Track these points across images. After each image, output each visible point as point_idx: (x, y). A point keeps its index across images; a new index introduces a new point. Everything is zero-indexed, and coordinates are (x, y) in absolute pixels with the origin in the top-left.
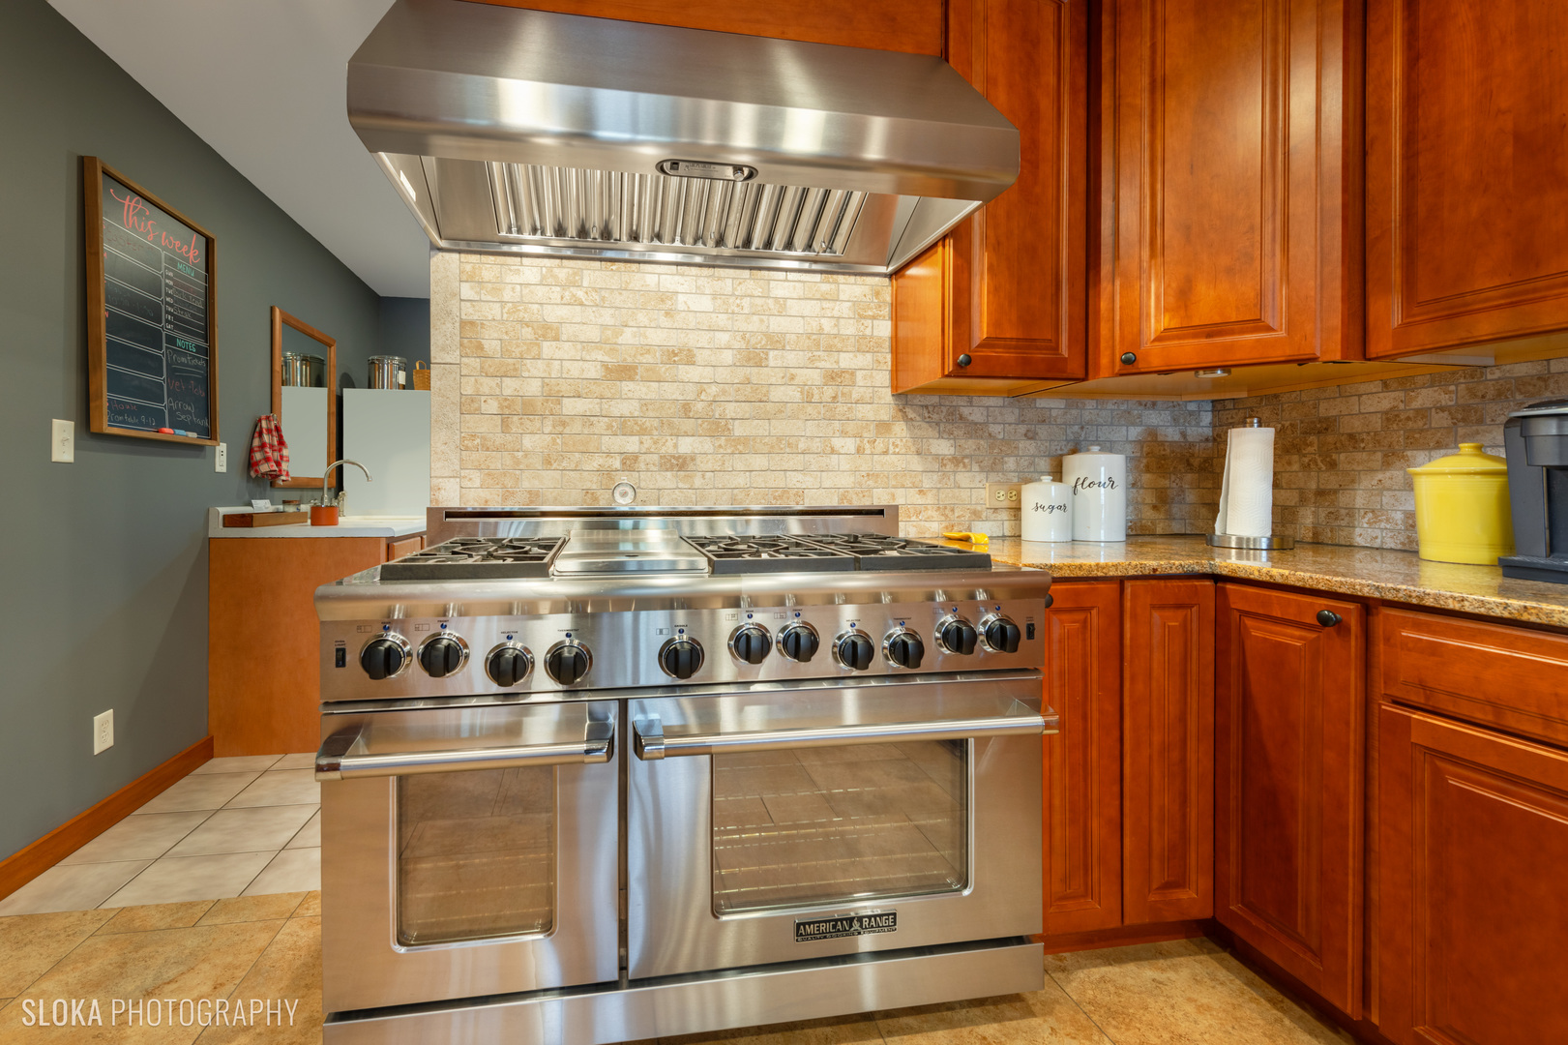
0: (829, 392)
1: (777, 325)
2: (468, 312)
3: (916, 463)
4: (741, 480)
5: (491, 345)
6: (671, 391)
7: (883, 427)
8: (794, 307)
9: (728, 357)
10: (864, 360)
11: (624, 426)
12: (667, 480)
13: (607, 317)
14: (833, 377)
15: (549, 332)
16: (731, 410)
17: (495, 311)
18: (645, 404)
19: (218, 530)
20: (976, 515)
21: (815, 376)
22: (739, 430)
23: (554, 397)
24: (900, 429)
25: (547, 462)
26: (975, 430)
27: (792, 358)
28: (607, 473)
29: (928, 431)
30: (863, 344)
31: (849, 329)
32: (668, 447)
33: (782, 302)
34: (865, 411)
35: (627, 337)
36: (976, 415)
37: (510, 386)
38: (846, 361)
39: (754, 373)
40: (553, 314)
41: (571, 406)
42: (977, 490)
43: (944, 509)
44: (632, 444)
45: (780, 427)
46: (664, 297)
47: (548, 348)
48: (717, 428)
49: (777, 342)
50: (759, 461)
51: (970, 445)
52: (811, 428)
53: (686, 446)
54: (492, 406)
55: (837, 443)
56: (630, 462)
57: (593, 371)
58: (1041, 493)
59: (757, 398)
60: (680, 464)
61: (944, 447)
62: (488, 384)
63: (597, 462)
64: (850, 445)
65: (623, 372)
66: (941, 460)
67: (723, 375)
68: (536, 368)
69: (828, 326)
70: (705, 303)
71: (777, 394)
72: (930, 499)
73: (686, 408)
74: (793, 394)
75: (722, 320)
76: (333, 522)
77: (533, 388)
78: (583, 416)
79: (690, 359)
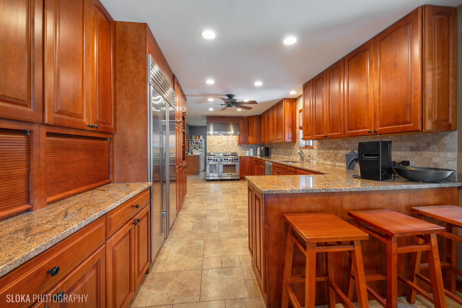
0: (233, 144)
1: (229, 139)
2: (209, 139)
3: (239, 149)
4: (227, 151)
5: (210, 142)
6: (222, 144)
7: (237, 147)
8: (230, 138)
9: (226, 142)
10: (235, 142)
11: (219, 147)
12: (222, 151)
13: (218, 139)
14: (233, 143)
15: (214, 140)
16: (226, 146)
18: (220, 145)
21: (232, 143)
22: (227, 147)
23: (214, 145)
24: (238, 147)
25: (214, 149)
26: (244, 147)
27: (230, 142)
28: (218, 150)
30: (235, 141)
31: (234, 139)
32: (222, 148)
34: (235, 146)
35: (219, 141)
36: (244, 146)
37: (212, 144)
38: (234, 142)
39: (228, 143)
40: (214, 139)
42: (244, 151)
43: (241, 153)
44: (219, 148)
45: (229, 147)
46: (221, 138)
48: (225, 147)
49: (229, 141)
50: (228, 149)
52: (232, 147)
53: (223, 148)
54: (210, 146)
56: (219, 149)
57: (217, 143)
58: (247, 152)
59: (228, 145)
60: (223, 150)
61: (241, 148)
62: (210, 144)
63: (217, 149)
64: (234, 148)
65: (219, 143)
66: (241, 149)
67: (225, 143)
68: (213, 143)
69: (233, 139)
70: (224, 138)
73: (223, 146)
74: (230, 144)
75: (225, 139)
76: (193, 154)
77: (213, 144)
78: (216, 146)
79: (223, 142)
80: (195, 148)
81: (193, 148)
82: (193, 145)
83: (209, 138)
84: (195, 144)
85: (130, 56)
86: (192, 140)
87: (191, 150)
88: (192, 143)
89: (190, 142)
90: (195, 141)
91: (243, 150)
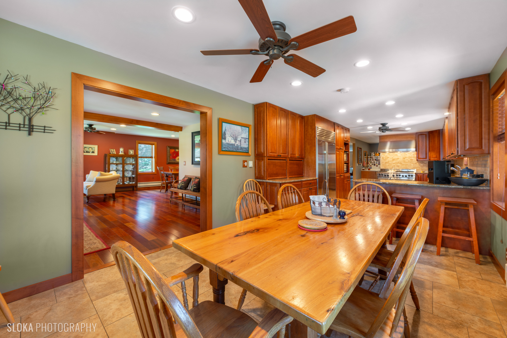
1: (406, 156)
2: (383, 157)
3: (419, 166)
5: (384, 158)
6: (397, 161)
7: (416, 163)
8: (409, 155)
9: (402, 159)
10: (414, 158)
11: (394, 164)
12: (397, 167)
13: (392, 156)
14: (411, 160)
15: (388, 158)
16: (402, 162)
17: (384, 156)
18: (395, 162)
19: (362, 170)
20: (425, 170)
21: (409, 160)
22: (403, 164)
23: (389, 162)
24: (418, 163)
25: (388, 166)
27: (407, 158)
29: (420, 163)
30: (414, 157)
31: (413, 156)
32: (397, 165)
33: (406, 155)
34: (414, 162)
35: (394, 158)
37: (386, 161)
38: (412, 158)
39: (404, 160)
40: (388, 156)
41: (390, 162)
43: (422, 170)
44: (394, 165)
45: (406, 163)
46: (397, 155)
47: (388, 159)
48: (401, 164)
49: (406, 157)
50: (405, 166)
51: (425, 165)
52: (409, 163)
53: (398, 165)
55: (412, 164)
56: (394, 166)
57: (391, 160)
59: (404, 162)
60: (398, 166)
61: (422, 165)
62: (384, 161)
63: (392, 166)
64: (413, 165)
65: (394, 160)
66: (422, 166)
68: (387, 160)
69: (411, 156)
70: (400, 155)
71: (406, 161)
72: (421, 169)
73: (398, 162)
74: (407, 161)
75: (402, 156)
76: (370, 170)
77: (387, 161)
78: (391, 163)
79: (399, 159)
80: (375, 165)
81: (372, 164)
82: (373, 162)
83: (383, 155)
84: (374, 161)
85: (310, 128)
86: (371, 157)
87: (370, 167)
88: (371, 160)
89: (369, 159)
90: (374, 158)
91: (424, 167)
